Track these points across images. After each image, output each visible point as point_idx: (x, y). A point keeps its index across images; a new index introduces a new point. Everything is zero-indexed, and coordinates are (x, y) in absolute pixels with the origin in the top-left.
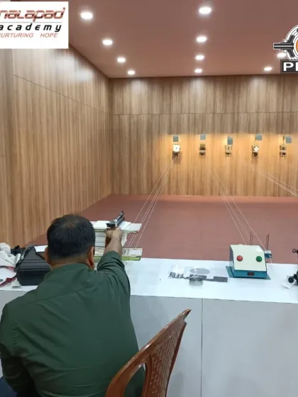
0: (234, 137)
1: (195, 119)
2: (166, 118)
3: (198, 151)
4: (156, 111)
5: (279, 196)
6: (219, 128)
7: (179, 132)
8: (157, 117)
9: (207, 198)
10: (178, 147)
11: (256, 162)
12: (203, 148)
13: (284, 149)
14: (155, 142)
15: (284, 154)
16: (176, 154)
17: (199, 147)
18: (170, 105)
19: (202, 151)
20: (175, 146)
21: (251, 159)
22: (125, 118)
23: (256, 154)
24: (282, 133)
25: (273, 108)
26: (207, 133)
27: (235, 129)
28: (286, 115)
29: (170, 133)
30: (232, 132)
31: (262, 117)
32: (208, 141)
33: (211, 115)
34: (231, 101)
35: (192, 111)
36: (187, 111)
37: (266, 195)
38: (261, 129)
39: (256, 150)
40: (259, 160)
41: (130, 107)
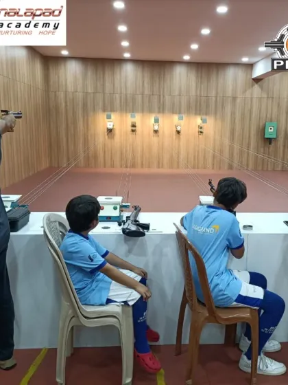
0: (160, 117)
1: (126, 99)
2: (99, 96)
3: (130, 128)
4: (90, 90)
5: (198, 168)
6: (148, 109)
7: (112, 110)
8: (92, 95)
9: (138, 170)
10: (112, 124)
11: (179, 138)
12: (134, 126)
13: (201, 128)
14: (90, 119)
15: (201, 132)
16: (110, 131)
17: (130, 124)
18: (104, 85)
19: (134, 128)
20: (108, 123)
21: (174, 137)
22: (61, 95)
23: (178, 132)
24: (200, 114)
25: (193, 92)
26: (137, 111)
27: (162, 110)
28: (203, 99)
29: (104, 110)
30: (159, 112)
31: (184, 100)
32: (137, 119)
33: (140, 96)
34: (157, 85)
35: (123, 91)
36: (119, 92)
37: (187, 168)
38: (183, 110)
39: (179, 128)
40: (181, 137)
41: (66, 84)
